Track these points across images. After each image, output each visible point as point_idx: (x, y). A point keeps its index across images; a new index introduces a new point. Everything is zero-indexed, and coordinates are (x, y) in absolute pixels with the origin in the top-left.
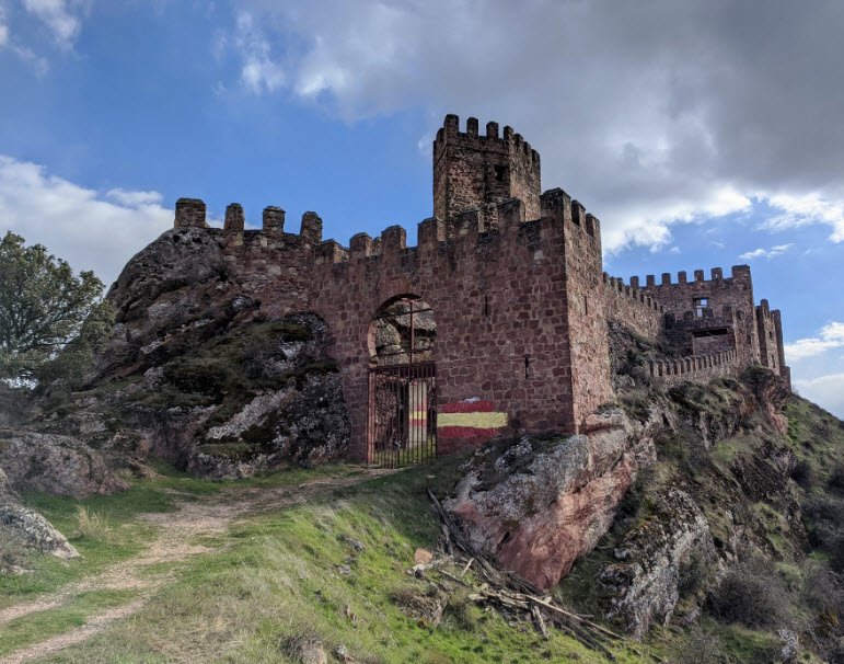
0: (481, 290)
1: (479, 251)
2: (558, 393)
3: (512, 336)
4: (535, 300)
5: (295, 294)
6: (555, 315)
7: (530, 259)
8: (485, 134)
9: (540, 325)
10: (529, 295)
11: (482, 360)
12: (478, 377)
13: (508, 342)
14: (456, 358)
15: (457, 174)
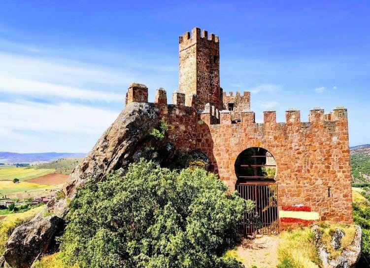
0: (303, 151)
1: (301, 131)
2: (346, 206)
3: (321, 176)
4: (334, 161)
5: (191, 140)
6: (344, 169)
7: (330, 140)
8: (211, 39)
9: (337, 173)
10: (330, 157)
11: (305, 187)
12: (302, 195)
13: (319, 179)
14: (289, 184)
15: (200, 59)
